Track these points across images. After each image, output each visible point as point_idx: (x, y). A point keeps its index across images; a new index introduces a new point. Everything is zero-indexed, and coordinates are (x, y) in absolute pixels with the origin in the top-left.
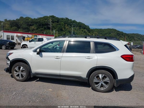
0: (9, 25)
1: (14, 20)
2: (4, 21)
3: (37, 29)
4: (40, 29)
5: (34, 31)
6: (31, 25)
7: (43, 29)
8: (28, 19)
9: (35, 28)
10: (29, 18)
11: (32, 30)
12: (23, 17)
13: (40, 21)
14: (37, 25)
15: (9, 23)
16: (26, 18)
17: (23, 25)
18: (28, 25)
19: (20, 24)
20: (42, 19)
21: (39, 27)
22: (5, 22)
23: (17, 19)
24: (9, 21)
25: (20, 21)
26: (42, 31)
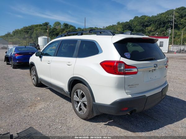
0: (121, 28)
1: (127, 22)
2: (116, 24)
3: (156, 30)
4: (159, 30)
5: (151, 33)
6: (147, 26)
7: (164, 29)
8: (144, 18)
9: (152, 30)
10: (145, 16)
11: (149, 32)
12: (138, 17)
13: (160, 19)
14: (156, 24)
15: (121, 26)
16: (142, 16)
17: (137, 26)
18: (143, 26)
19: (134, 26)
20: (165, 15)
21: (159, 27)
22: (118, 25)
23: (130, 21)
24: (122, 23)
25: (133, 22)
26: (163, 32)
